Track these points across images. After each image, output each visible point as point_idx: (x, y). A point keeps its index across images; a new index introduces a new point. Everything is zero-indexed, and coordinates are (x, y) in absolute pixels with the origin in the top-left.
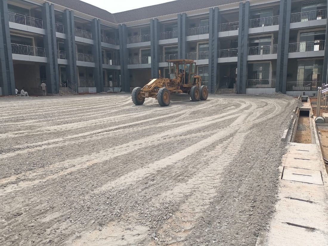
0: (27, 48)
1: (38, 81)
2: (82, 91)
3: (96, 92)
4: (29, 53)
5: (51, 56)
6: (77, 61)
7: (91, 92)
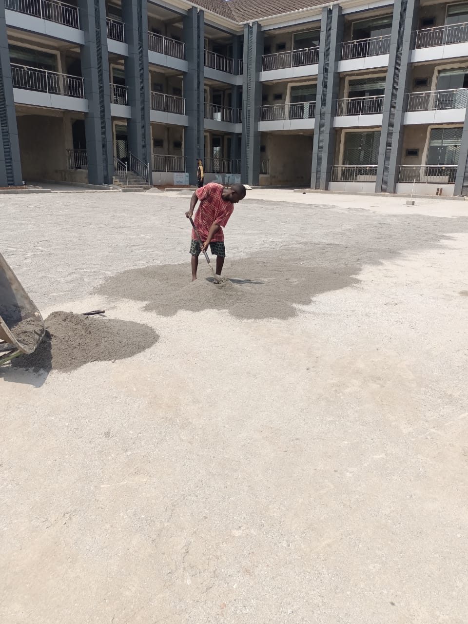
0: (45, 76)
1: (69, 153)
2: (160, 181)
3: (187, 183)
4: (49, 89)
5: (96, 97)
6: (152, 111)
7: (178, 184)
